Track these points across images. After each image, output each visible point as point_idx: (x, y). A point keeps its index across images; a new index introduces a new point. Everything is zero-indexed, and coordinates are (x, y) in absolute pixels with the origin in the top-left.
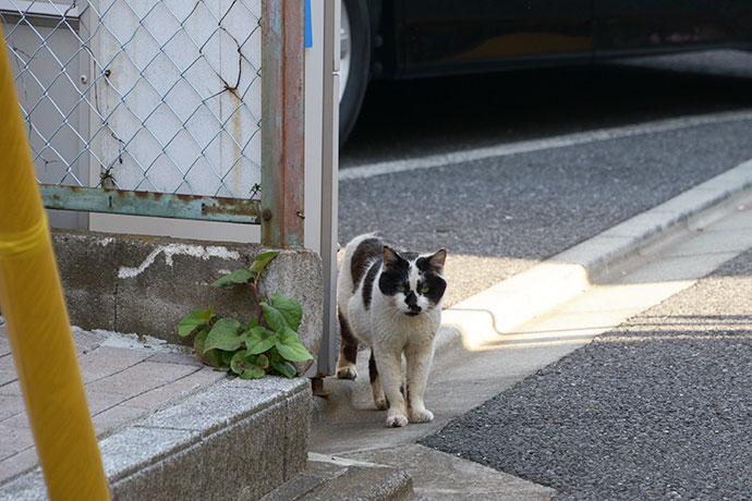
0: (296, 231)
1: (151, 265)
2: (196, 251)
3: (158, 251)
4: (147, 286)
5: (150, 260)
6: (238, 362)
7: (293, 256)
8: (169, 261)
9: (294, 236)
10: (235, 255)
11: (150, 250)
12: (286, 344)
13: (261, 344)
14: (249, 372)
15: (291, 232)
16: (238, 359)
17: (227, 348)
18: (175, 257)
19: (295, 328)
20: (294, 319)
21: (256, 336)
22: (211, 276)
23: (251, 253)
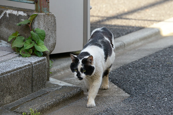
0: (46, 7)
1: (3, 16)
2: (15, 13)
3: (5, 12)
4: (2, 23)
5: (2, 15)
6: (22, 51)
7: (44, 15)
8: (8, 16)
9: (45, 8)
10: (25, 15)
11: (2, 12)
12: (39, 45)
13: (29, 45)
14: (25, 55)
15: (44, 7)
16: (23, 50)
17: (19, 47)
18: (9, 14)
19: (43, 40)
20: (43, 37)
21: (28, 43)
22: (19, 21)
23: (30, 14)
